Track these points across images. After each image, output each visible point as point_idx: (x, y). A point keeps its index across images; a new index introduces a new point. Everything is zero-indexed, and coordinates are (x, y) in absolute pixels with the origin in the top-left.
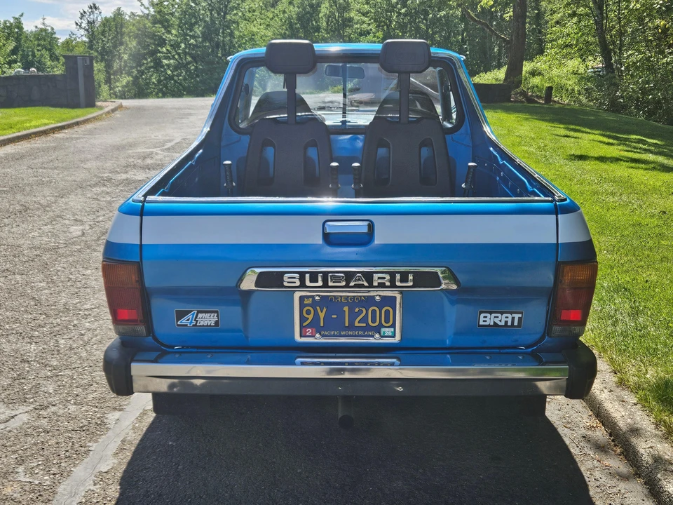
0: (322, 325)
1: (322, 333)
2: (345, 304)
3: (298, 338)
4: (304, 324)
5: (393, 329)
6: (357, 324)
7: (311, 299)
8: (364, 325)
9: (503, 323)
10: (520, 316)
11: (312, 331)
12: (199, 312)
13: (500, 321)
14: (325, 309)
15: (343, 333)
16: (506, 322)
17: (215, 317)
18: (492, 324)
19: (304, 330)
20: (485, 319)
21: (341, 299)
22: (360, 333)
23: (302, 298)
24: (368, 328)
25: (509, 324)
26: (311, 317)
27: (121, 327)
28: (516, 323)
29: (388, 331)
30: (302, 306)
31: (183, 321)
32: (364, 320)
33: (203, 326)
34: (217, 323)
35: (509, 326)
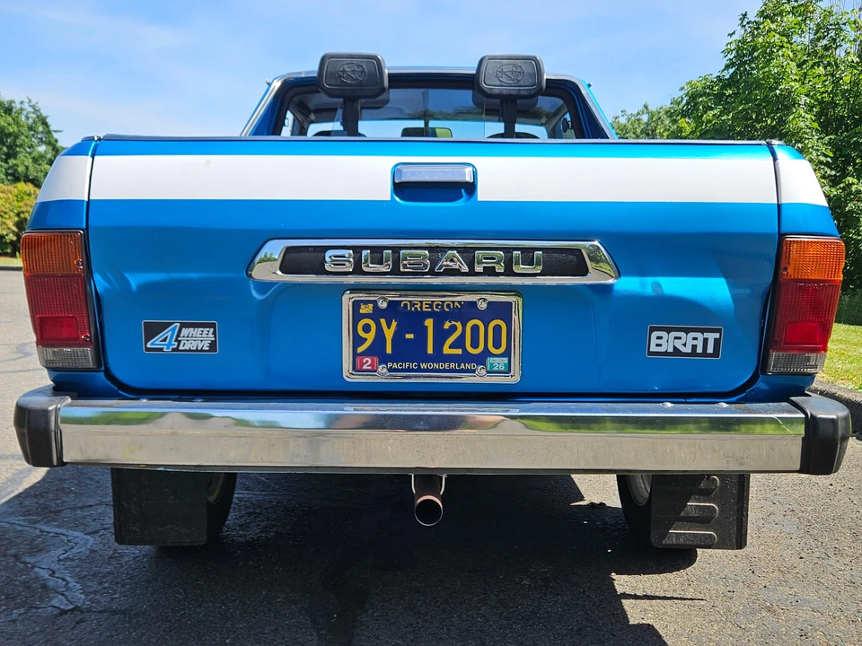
0: (389, 350)
1: (390, 365)
2: (429, 315)
3: (349, 375)
4: (360, 350)
5: (506, 359)
6: (447, 350)
7: (371, 306)
8: (459, 351)
9: (688, 350)
10: (717, 335)
11: (373, 360)
12: (183, 326)
13: (685, 345)
14: (394, 324)
15: (423, 366)
16: (694, 347)
17: (211, 335)
18: (671, 350)
19: (358, 359)
20: (659, 342)
21: (421, 307)
22: (453, 365)
23: (356, 305)
24: (466, 357)
25: (699, 350)
26: (370, 337)
27: (50, 350)
28: (710, 350)
29: (499, 363)
30: (357, 317)
31: (156, 342)
32: (459, 343)
33: (190, 350)
34: (213, 346)
35: (699, 355)
